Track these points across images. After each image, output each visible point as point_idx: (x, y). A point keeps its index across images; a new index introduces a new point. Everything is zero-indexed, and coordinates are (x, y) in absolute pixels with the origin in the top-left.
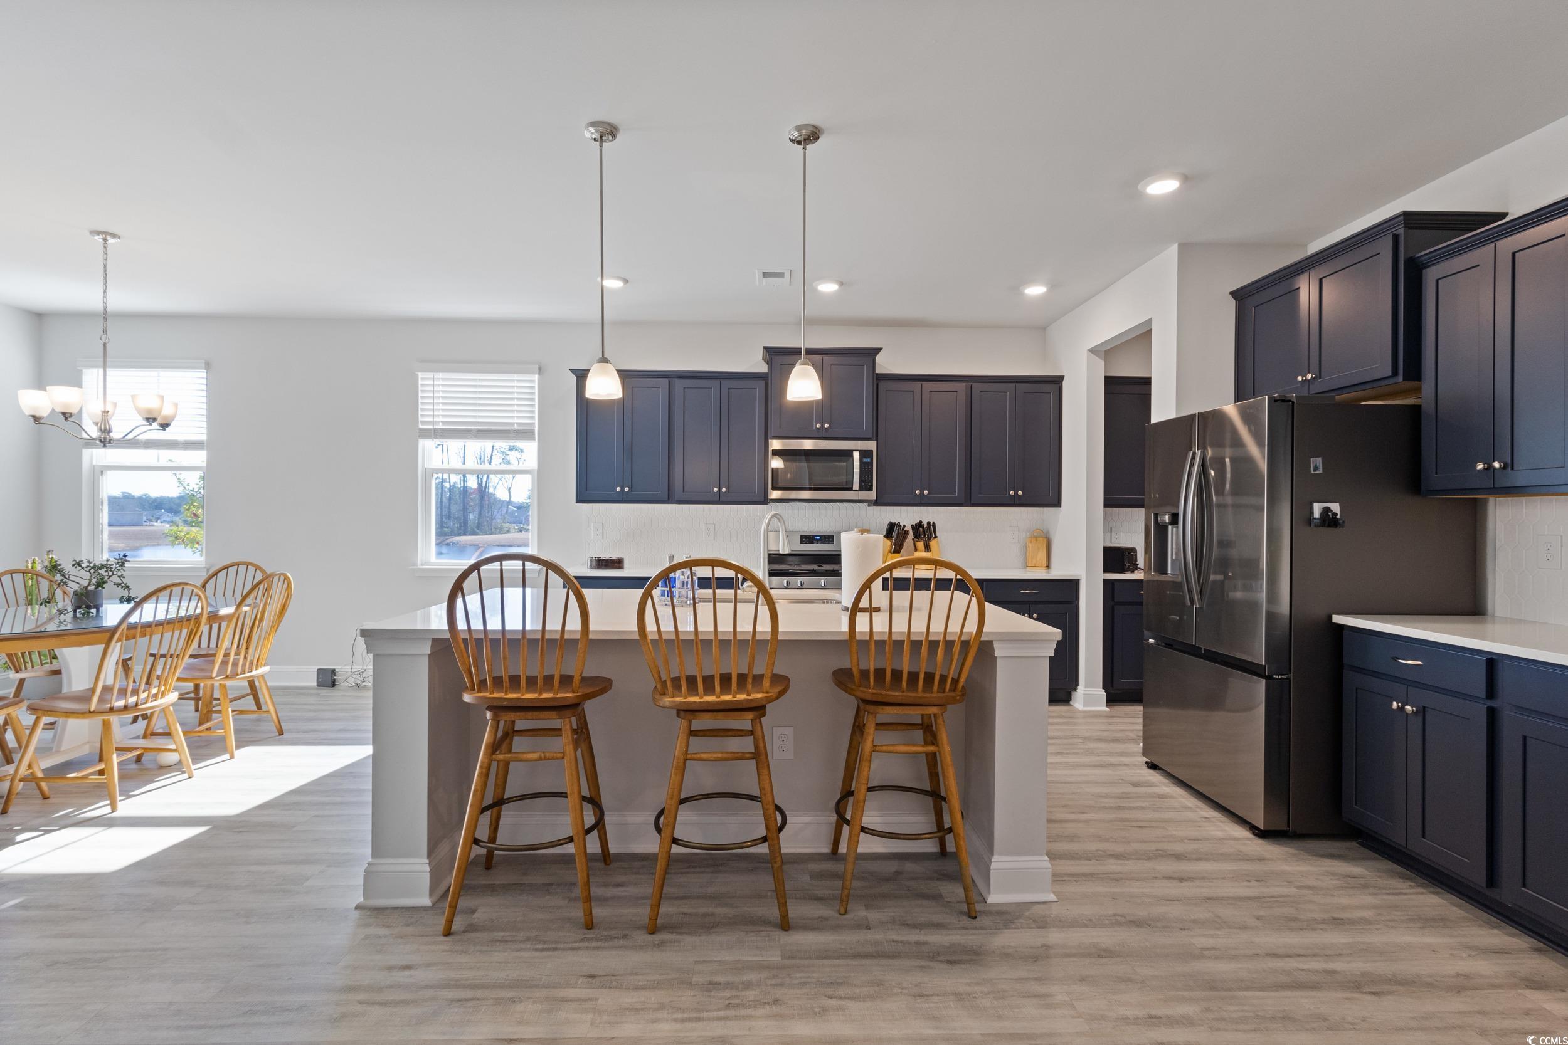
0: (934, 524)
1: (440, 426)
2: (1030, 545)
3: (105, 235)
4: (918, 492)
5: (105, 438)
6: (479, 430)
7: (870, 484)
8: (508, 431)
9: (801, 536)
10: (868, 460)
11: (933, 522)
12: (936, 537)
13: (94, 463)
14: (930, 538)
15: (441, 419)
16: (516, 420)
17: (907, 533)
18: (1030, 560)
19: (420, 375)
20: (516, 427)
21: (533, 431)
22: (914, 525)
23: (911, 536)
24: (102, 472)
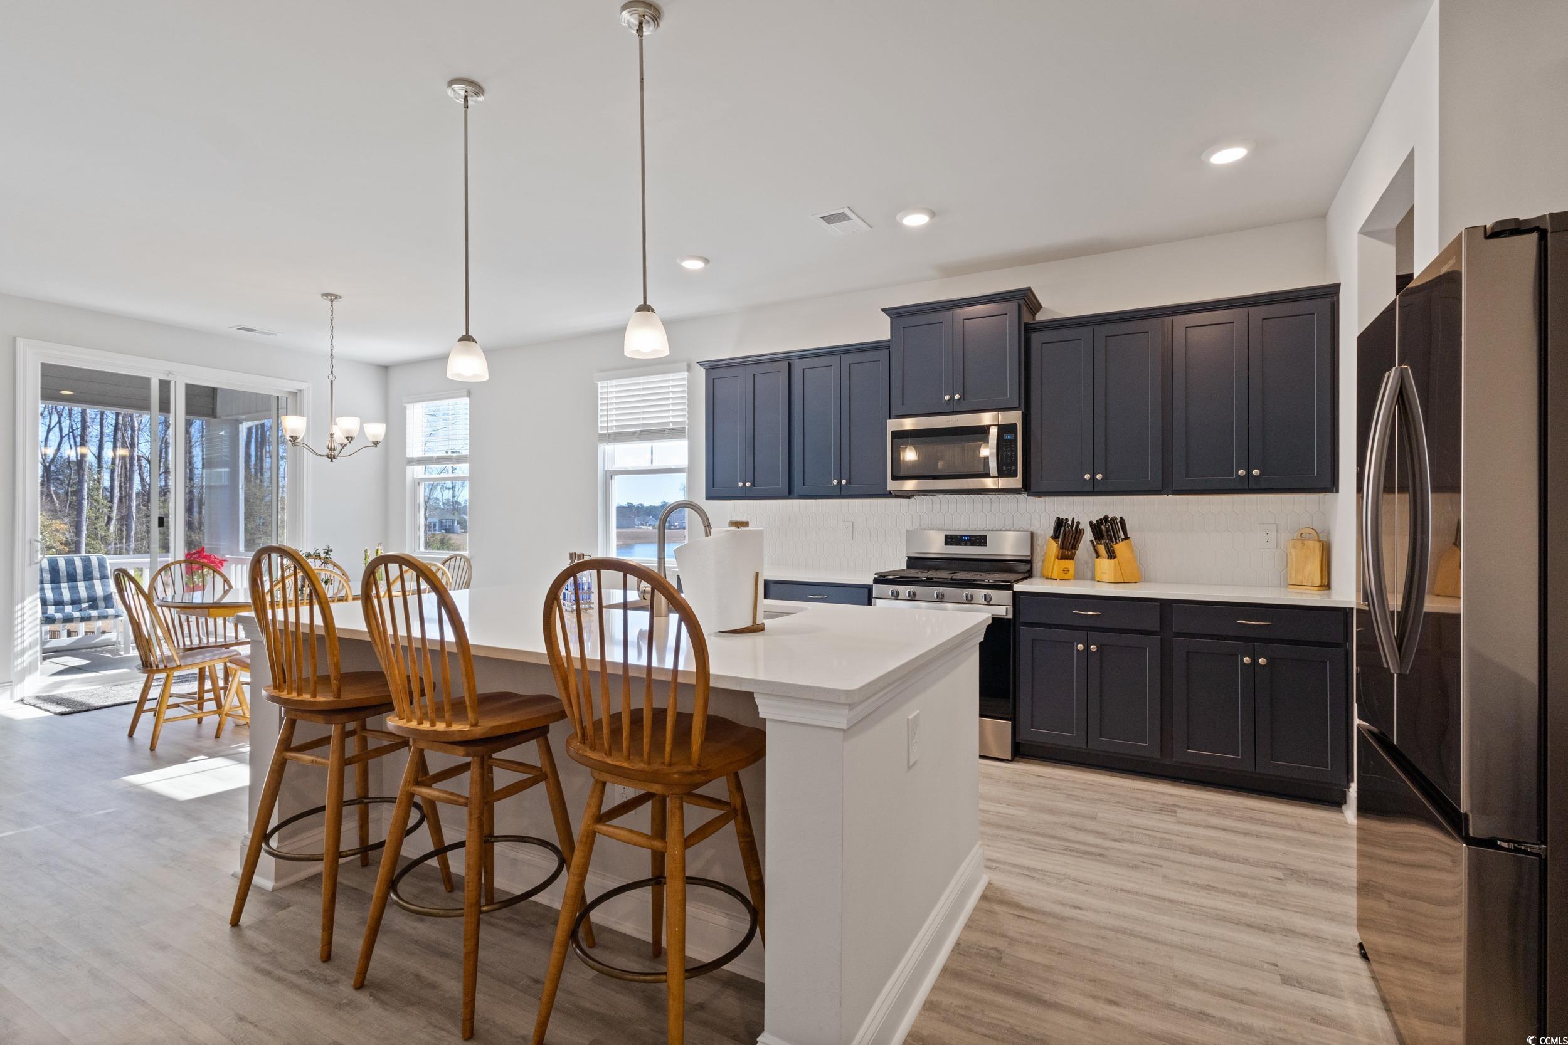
0: (1122, 521)
1: (615, 430)
2: (1293, 552)
3: (333, 298)
4: (1087, 476)
5: (331, 454)
6: (642, 432)
7: (1013, 468)
8: (664, 430)
9: (947, 537)
10: (1009, 437)
11: (1121, 518)
12: (1126, 538)
13: (415, 477)
14: (1116, 539)
15: (615, 424)
16: (671, 420)
17: (1079, 533)
18: (1293, 575)
19: (600, 384)
20: (671, 426)
21: (684, 429)
22: (1095, 522)
23: (1088, 535)
24: (419, 483)
